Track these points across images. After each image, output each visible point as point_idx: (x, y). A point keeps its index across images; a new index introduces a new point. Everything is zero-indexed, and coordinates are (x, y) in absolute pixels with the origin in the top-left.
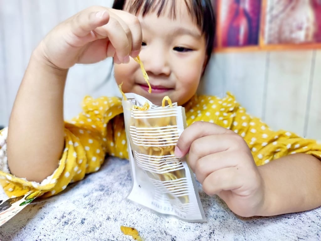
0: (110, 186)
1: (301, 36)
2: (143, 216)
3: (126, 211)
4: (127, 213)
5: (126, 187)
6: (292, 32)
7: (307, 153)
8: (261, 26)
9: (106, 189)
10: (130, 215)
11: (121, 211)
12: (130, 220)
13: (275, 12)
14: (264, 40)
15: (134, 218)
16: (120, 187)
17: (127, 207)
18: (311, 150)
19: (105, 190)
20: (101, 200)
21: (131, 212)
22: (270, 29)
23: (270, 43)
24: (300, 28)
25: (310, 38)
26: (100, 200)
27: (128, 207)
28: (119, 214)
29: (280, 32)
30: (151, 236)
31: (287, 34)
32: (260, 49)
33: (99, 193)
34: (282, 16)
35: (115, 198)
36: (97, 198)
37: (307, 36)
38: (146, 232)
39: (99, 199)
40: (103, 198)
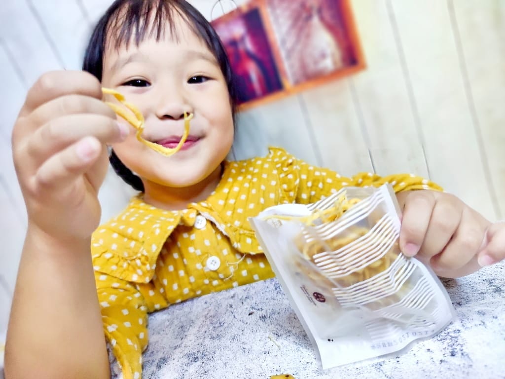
0: (202, 349)
1: (328, 64)
2: (279, 356)
3: (254, 364)
4: (258, 366)
5: (224, 337)
6: (316, 62)
7: (406, 190)
8: (279, 65)
9: (199, 355)
10: (264, 365)
11: (248, 367)
12: (268, 370)
13: (289, 45)
14: (288, 81)
15: (271, 365)
16: (217, 342)
17: (249, 358)
18: (409, 185)
19: (200, 357)
20: (208, 371)
21: (261, 360)
22: (291, 66)
23: (297, 83)
24: (323, 56)
25: (340, 64)
26: (206, 372)
27: (251, 358)
28: (248, 371)
29: (303, 66)
30: (311, 370)
31: (312, 68)
32: (288, 93)
33: (197, 366)
34: (299, 47)
35: (223, 358)
36: (200, 372)
37: (335, 63)
38: (301, 370)
39: (203, 372)
40: (207, 368)
